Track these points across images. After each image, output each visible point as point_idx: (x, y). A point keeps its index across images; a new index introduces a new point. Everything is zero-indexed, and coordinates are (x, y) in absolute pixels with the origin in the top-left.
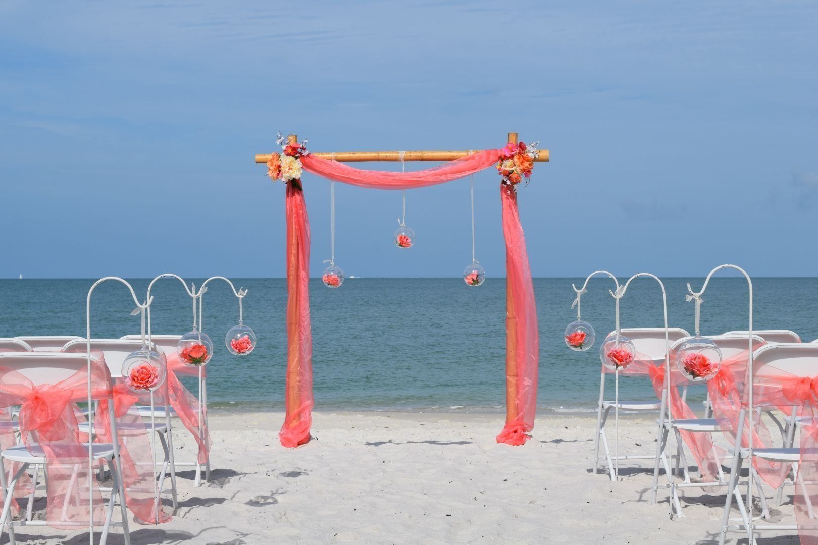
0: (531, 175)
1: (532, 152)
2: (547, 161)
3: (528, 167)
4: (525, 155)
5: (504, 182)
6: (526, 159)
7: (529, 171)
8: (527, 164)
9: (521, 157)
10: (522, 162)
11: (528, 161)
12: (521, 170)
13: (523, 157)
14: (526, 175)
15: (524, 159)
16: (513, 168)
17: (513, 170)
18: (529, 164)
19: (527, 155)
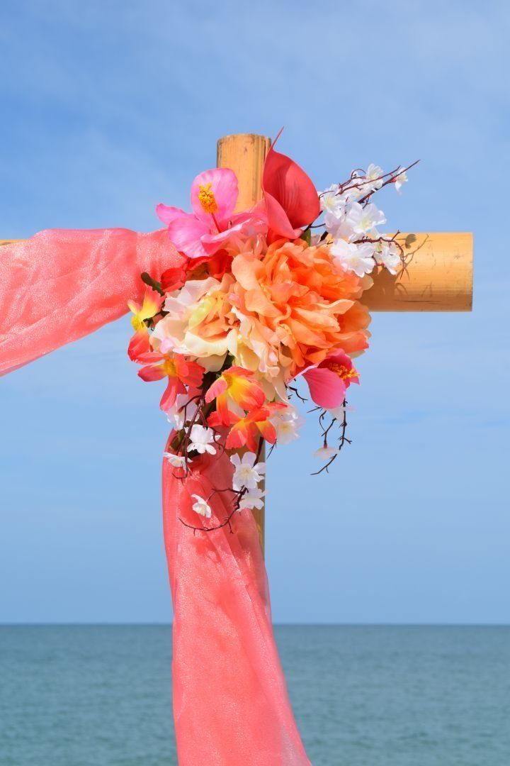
0: (351, 393)
1: (360, 231)
2: (460, 300)
3: (328, 337)
4: (308, 255)
5: (179, 442)
6: (318, 279)
7: (337, 364)
8: (324, 315)
9: (284, 266)
10: (293, 301)
11: (329, 295)
12: (285, 350)
13: (293, 263)
14: (319, 393)
15: (302, 280)
16: (229, 344)
17: (228, 360)
18: (341, 319)
19: (325, 256)
